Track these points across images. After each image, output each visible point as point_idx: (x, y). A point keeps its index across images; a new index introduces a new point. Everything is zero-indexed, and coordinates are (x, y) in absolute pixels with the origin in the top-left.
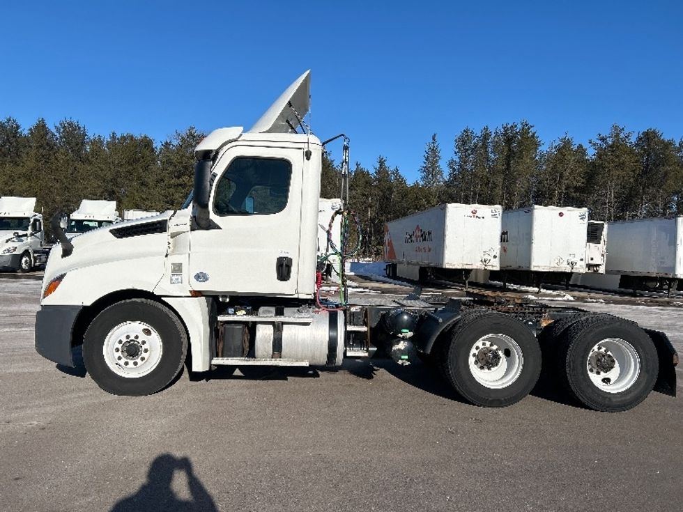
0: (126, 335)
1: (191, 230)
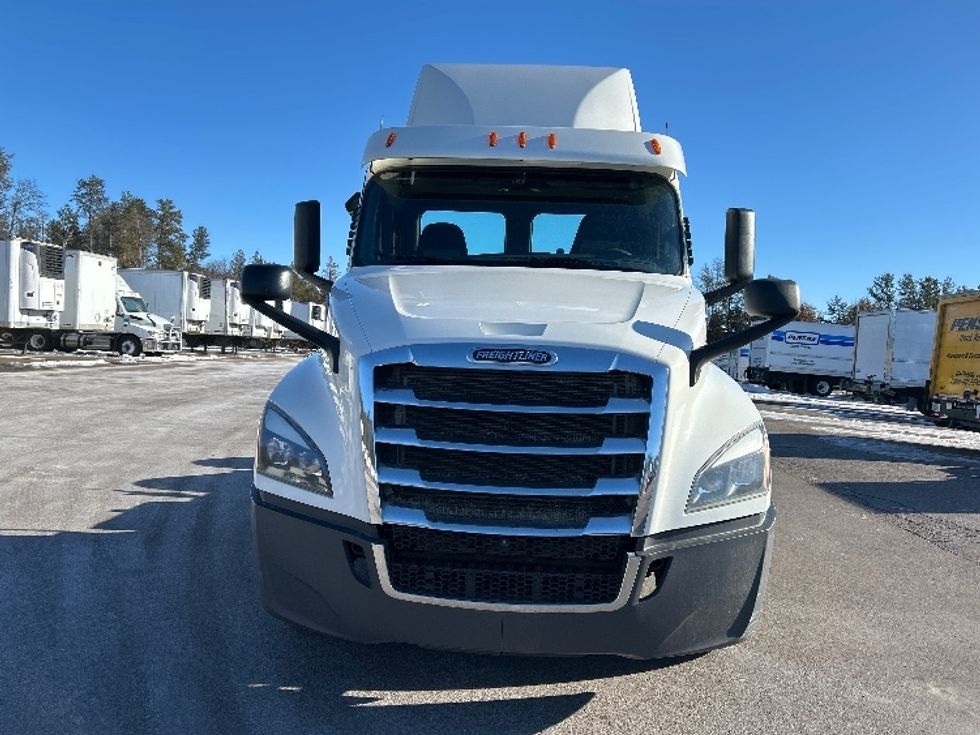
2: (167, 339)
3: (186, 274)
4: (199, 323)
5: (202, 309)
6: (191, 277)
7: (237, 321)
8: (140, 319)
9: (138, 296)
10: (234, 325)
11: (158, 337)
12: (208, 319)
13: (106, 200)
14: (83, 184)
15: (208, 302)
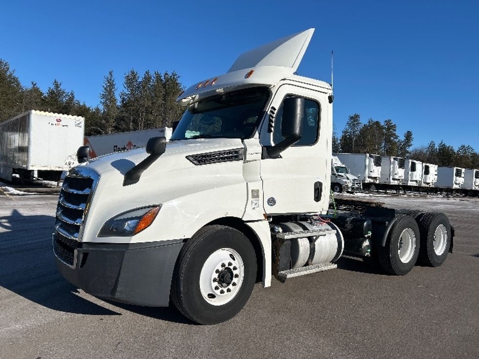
0: (221, 264)
1: (262, 159)
2: (354, 185)
3: (368, 155)
4: (375, 178)
5: (376, 172)
6: (370, 156)
7: (397, 177)
8: (342, 176)
9: (344, 166)
10: (394, 179)
11: (350, 185)
12: (380, 176)
13: (360, 123)
14: (352, 118)
15: (379, 168)
